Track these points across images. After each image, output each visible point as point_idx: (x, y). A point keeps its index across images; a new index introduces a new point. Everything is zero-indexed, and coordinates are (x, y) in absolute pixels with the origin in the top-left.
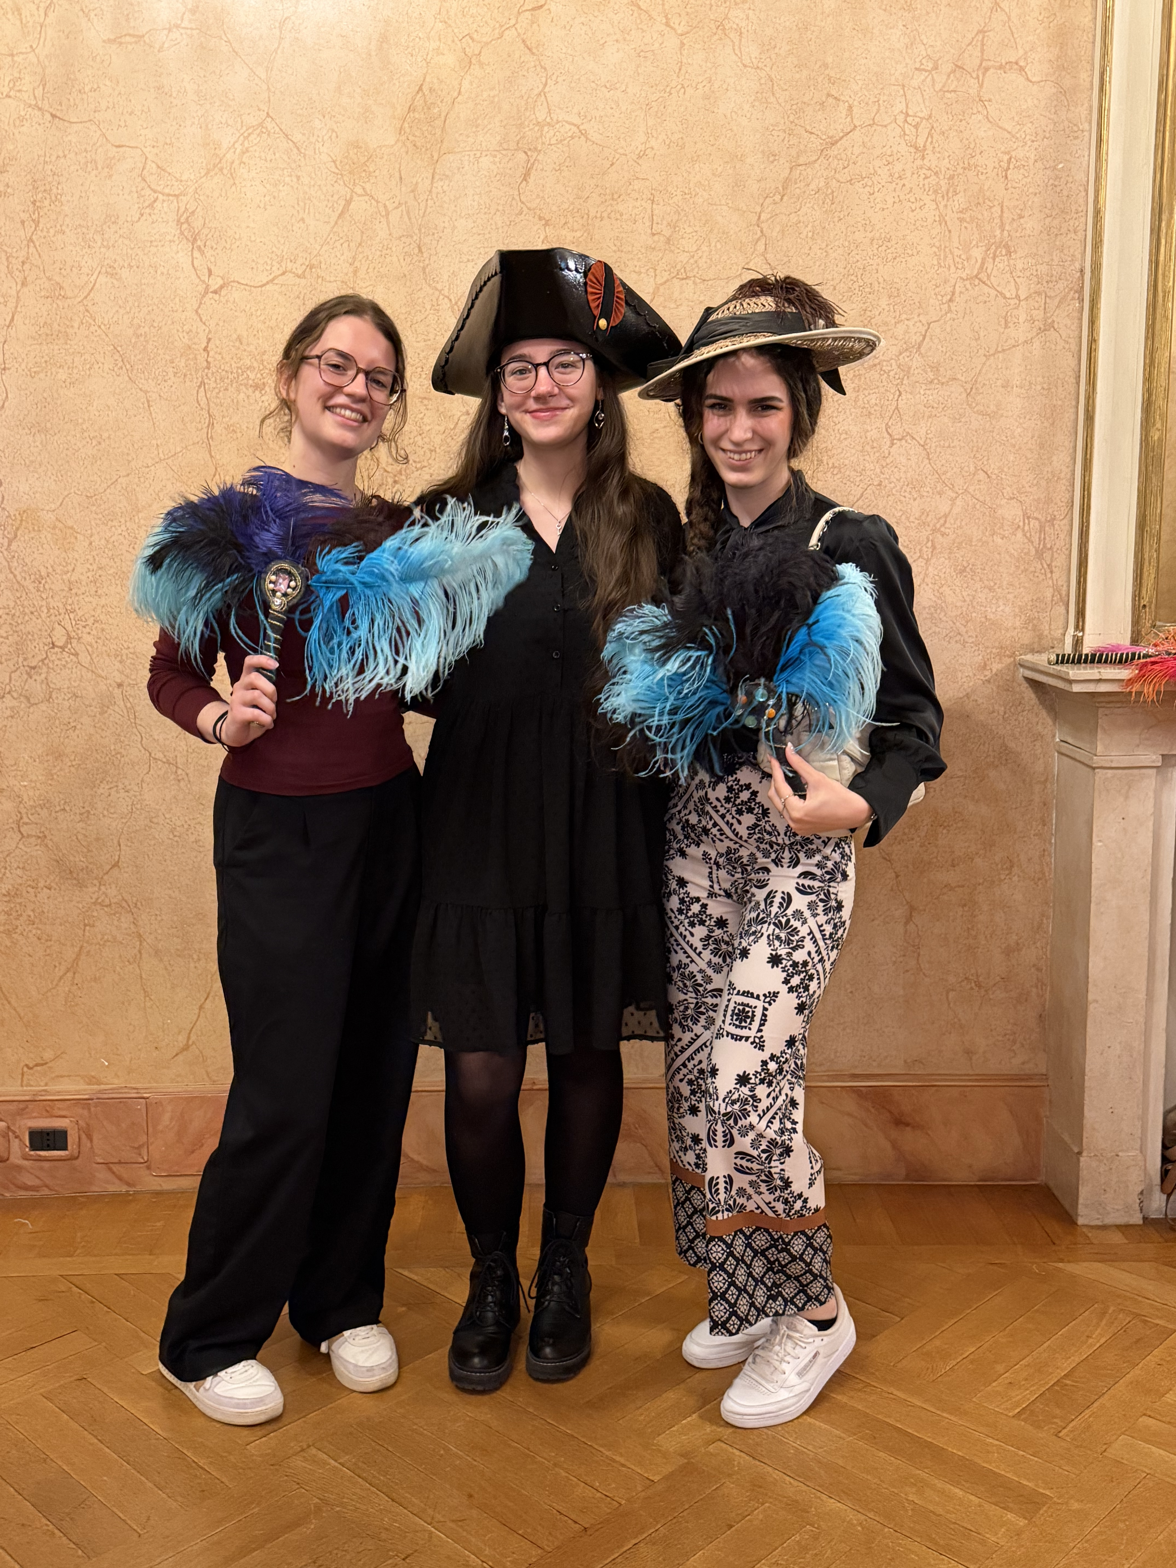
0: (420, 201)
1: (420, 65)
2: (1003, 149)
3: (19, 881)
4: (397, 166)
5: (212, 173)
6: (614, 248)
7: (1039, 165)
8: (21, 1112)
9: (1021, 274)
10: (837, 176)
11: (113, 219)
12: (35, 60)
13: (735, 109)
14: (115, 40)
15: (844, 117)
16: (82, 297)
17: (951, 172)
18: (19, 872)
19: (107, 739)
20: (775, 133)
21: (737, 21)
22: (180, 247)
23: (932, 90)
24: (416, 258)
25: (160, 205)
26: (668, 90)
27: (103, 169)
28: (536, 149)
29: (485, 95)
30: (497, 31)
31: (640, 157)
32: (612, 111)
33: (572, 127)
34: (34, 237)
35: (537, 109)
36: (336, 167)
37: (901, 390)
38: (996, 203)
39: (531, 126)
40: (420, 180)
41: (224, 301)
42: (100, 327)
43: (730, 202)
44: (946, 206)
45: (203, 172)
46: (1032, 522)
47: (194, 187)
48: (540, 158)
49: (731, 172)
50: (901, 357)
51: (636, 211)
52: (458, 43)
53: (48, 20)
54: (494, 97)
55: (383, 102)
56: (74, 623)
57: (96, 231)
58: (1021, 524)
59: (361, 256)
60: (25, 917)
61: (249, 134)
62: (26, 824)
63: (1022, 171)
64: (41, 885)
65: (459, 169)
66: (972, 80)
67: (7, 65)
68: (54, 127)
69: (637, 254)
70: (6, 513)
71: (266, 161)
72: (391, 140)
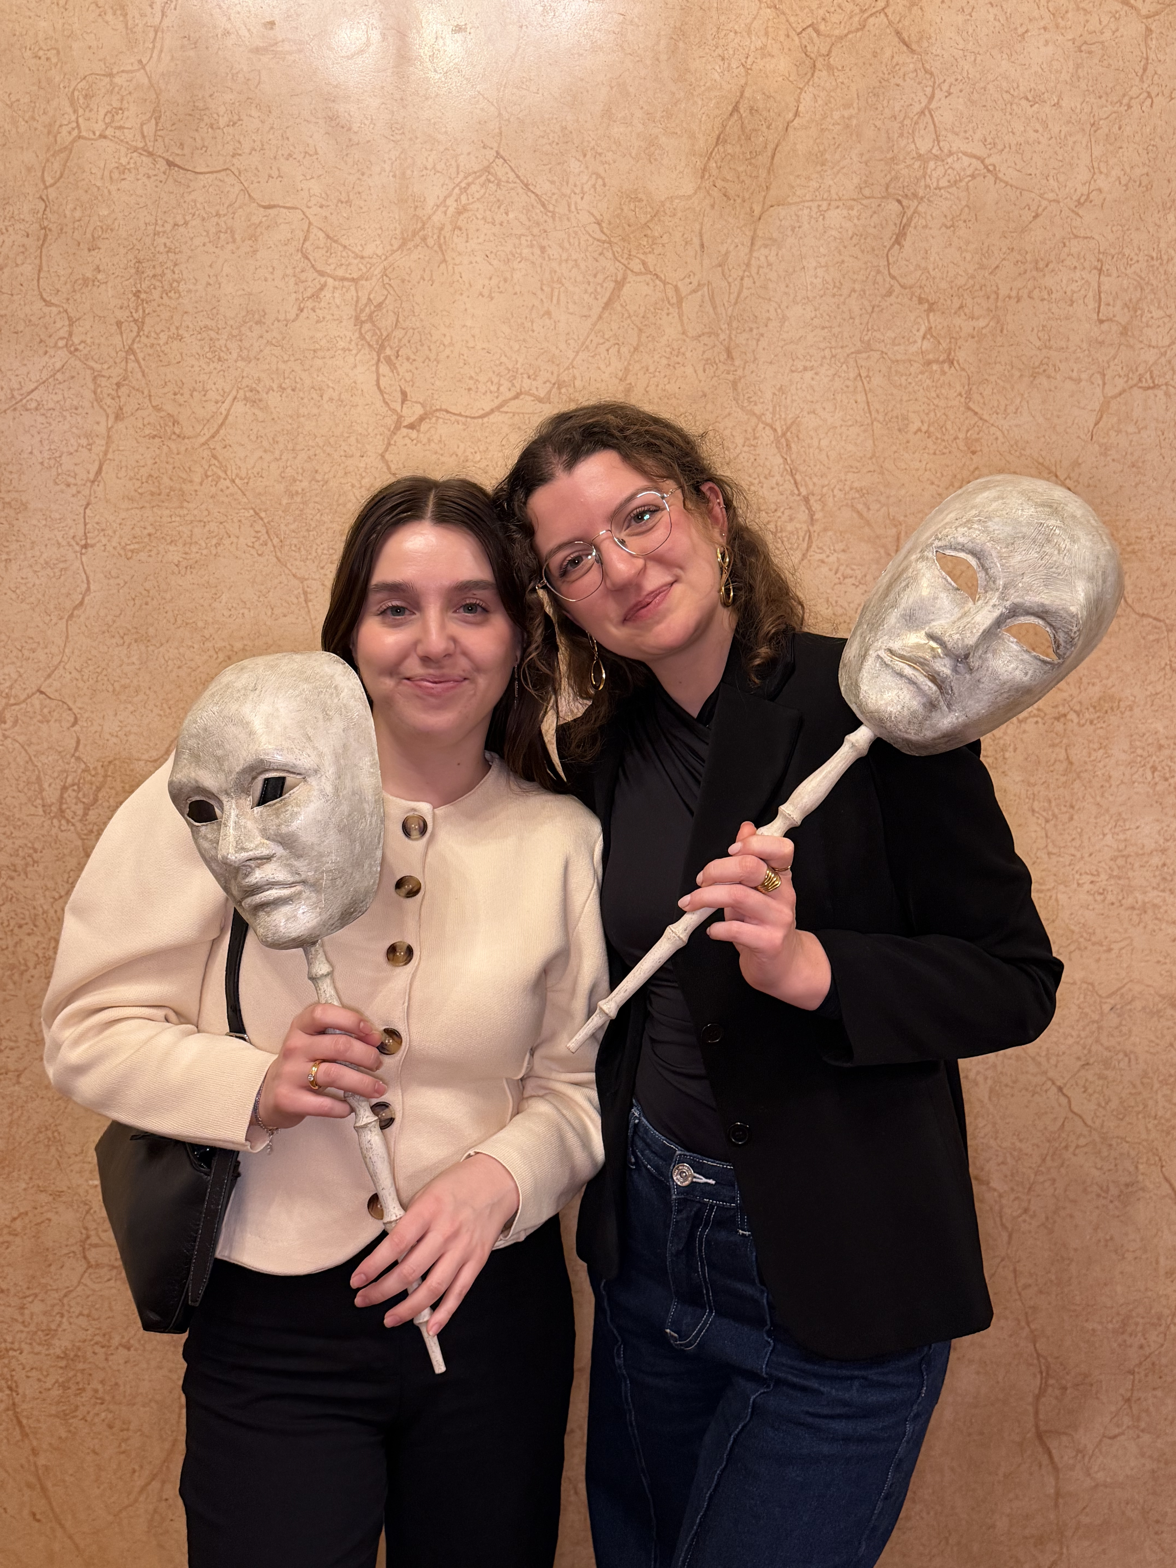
0: (730, 280)
1: (736, 72)
4: (697, 226)
5: (410, 245)
6: (1038, 344)
11: (256, 316)
12: (146, 81)
14: (267, 51)
16: (208, 436)
18: (83, 1322)
22: (358, 358)
24: (722, 367)
25: (329, 295)
26: (1125, 101)
27: (243, 241)
28: (915, 195)
30: (856, 19)
31: (1079, 204)
32: (1036, 135)
33: (974, 161)
34: (135, 346)
35: (917, 134)
36: (602, 232)
39: (909, 162)
40: (732, 248)
41: (424, 439)
42: (233, 481)
45: (396, 244)
47: (382, 266)
48: (922, 209)
51: (1074, 287)
52: (796, 38)
53: (167, 22)
54: (850, 118)
55: (678, 130)
57: (231, 337)
60: (89, 1393)
61: (469, 185)
62: (96, 1246)
65: (793, 230)
67: (103, 90)
68: (170, 180)
69: (1074, 352)
70: (83, 766)
71: (493, 224)
72: (688, 188)
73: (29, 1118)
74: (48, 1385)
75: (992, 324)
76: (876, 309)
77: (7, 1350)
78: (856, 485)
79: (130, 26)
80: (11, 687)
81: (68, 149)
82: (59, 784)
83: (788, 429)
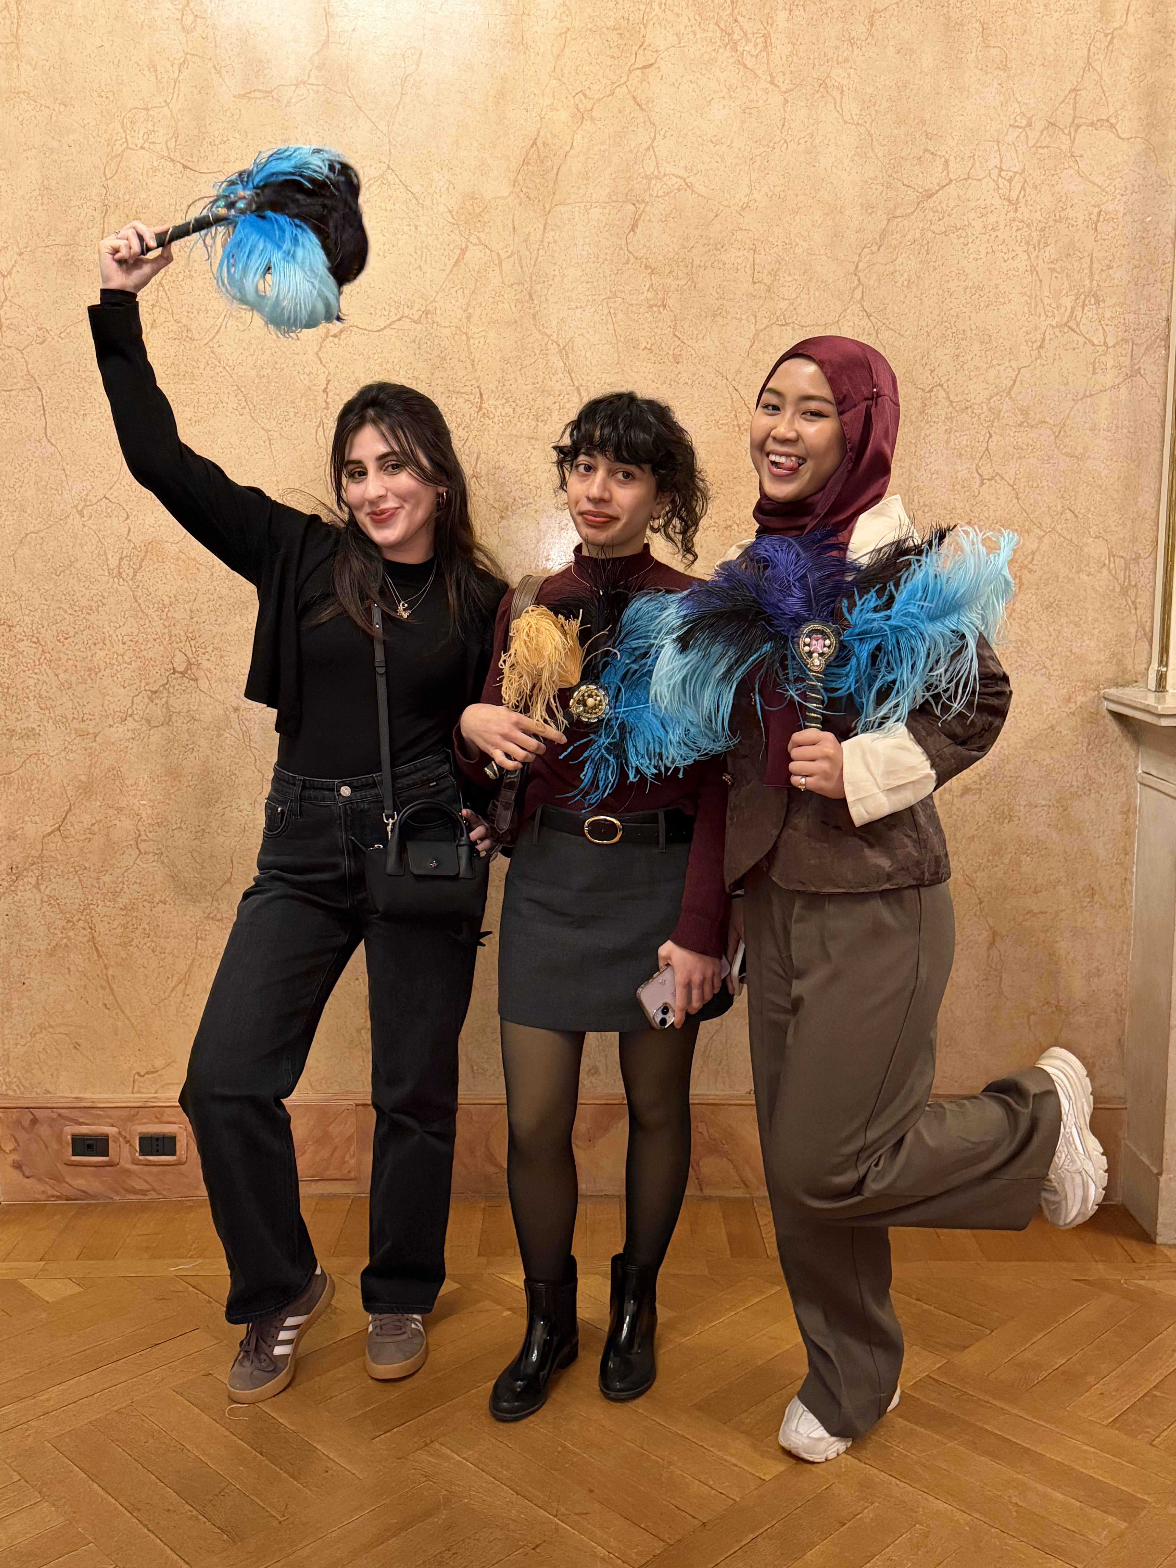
0: (531, 250)
1: (535, 119)
2: (1093, 202)
3: (136, 895)
4: (511, 217)
6: (717, 296)
7: (1128, 218)
8: (132, 1119)
9: (1109, 323)
10: (932, 227)
12: (169, 114)
13: (835, 164)
14: (244, 95)
15: (940, 171)
16: (208, 339)
17: (1044, 225)
18: (136, 887)
19: (223, 761)
20: (873, 186)
21: (839, 80)
23: (1025, 146)
24: (526, 305)
26: (771, 145)
28: (643, 201)
29: (596, 149)
30: (608, 88)
31: (743, 209)
32: (717, 165)
33: (678, 180)
34: (163, 281)
35: (645, 162)
36: (453, 218)
37: (992, 432)
38: (1086, 254)
39: (640, 179)
40: (532, 230)
41: (343, 345)
42: (224, 368)
43: (829, 252)
44: (1037, 257)
46: (1117, 560)
48: (647, 209)
49: (830, 223)
50: (992, 401)
51: (739, 261)
52: (572, 99)
53: (182, 77)
54: (604, 151)
55: (499, 155)
56: (194, 650)
58: (1107, 562)
59: (474, 302)
60: (140, 930)
61: (371, 186)
62: (145, 841)
63: (1111, 223)
64: (157, 900)
65: (569, 220)
66: (1064, 137)
67: (142, 119)
68: (185, 177)
69: (739, 302)
70: (132, 545)
71: (386, 210)
72: (506, 193)
73: (102, 763)
74: (114, 926)
75: (689, 283)
76: (620, 272)
77: (89, 905)
78: (608, 381)
79: (159, 77)
80: (87, 495)
81: (121, 155)
82: (118, 556)
83: (567, 344)
